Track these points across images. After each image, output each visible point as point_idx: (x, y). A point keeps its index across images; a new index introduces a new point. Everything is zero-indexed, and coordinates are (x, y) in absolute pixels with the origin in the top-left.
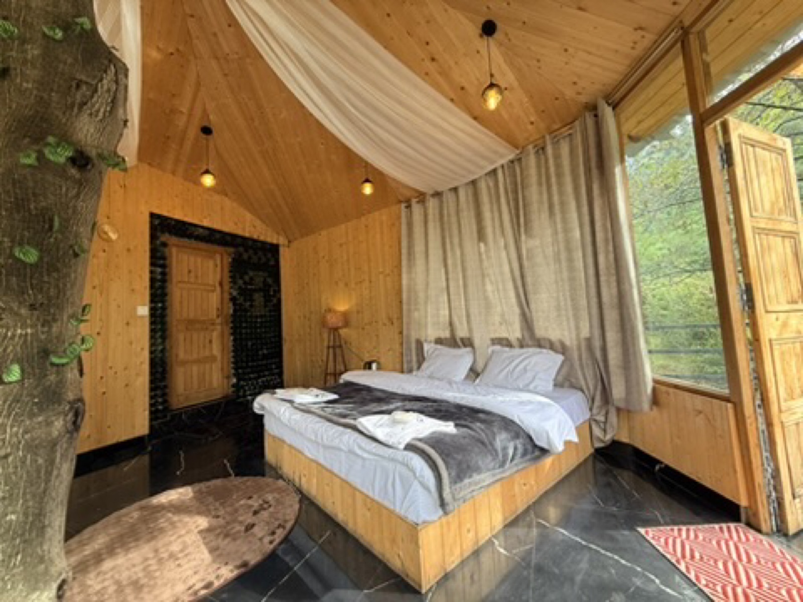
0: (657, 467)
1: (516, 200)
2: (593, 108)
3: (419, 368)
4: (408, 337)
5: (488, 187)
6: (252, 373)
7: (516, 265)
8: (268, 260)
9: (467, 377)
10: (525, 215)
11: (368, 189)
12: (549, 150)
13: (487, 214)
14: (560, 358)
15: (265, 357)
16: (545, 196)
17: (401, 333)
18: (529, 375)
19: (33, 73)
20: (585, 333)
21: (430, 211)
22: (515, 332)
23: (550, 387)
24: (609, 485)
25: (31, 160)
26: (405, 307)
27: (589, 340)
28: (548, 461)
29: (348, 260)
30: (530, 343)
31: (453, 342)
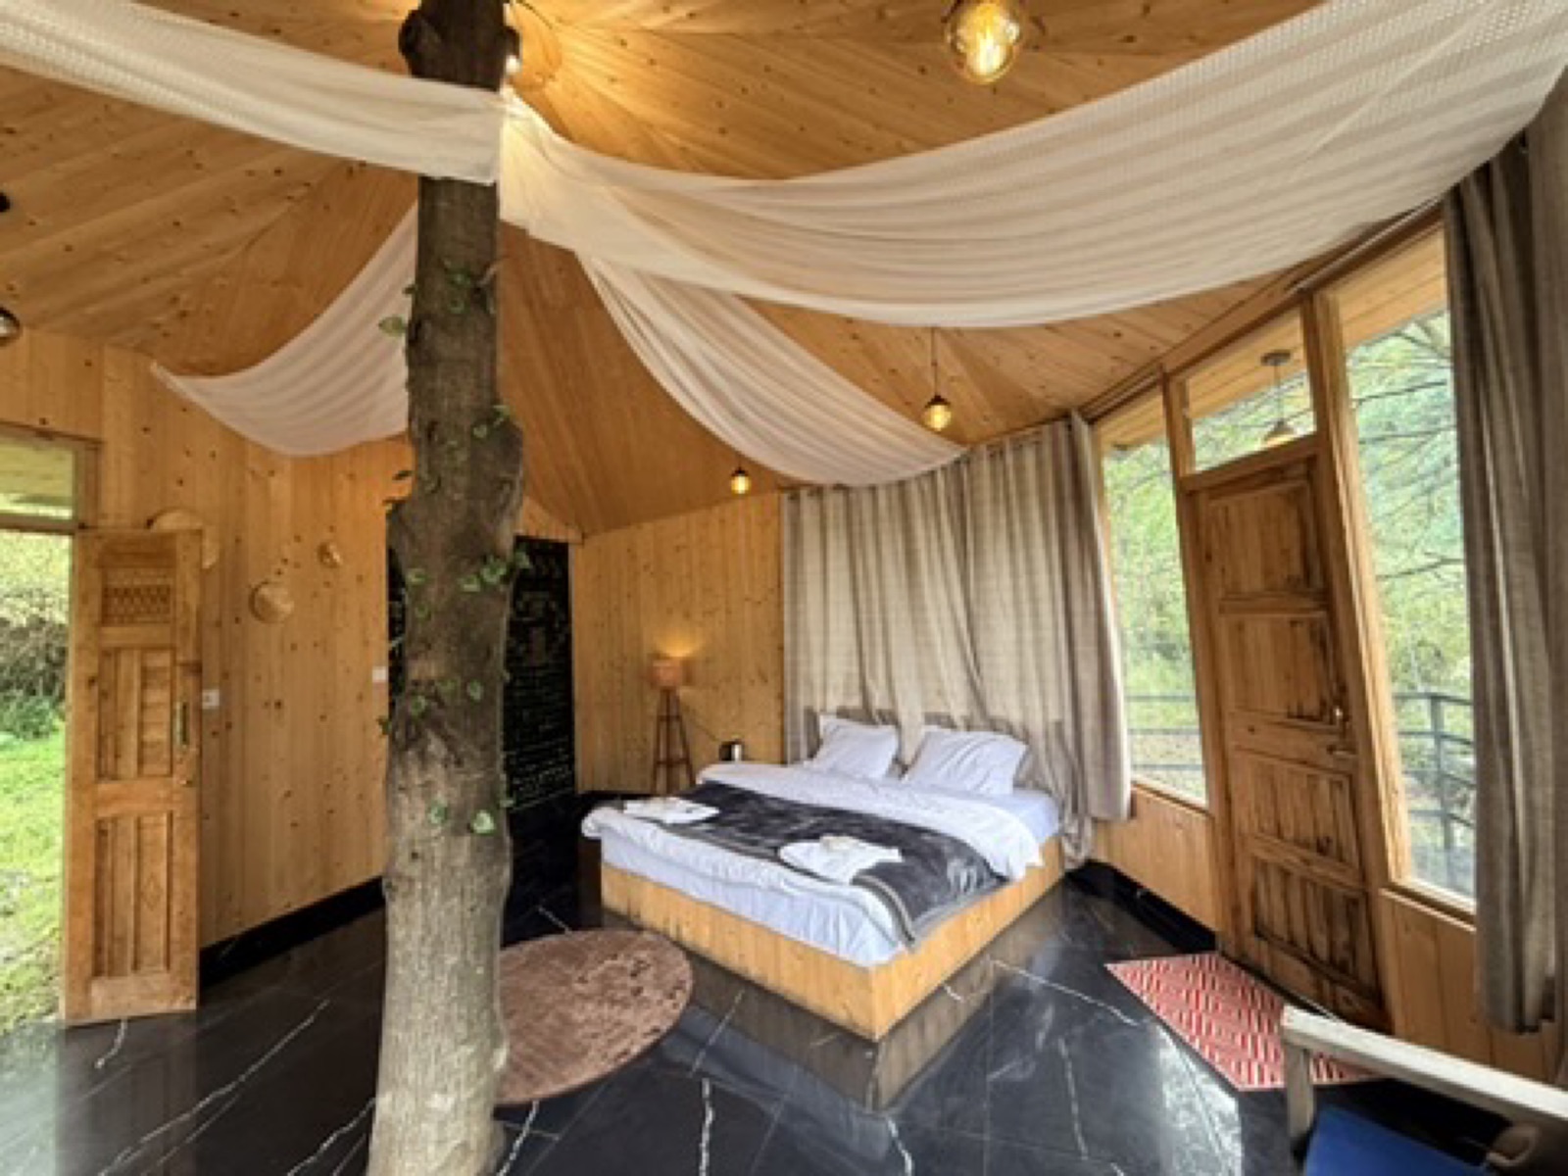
0: (1139, 894)
1: (963, 518)
2: (1065, 415)
3: (812, 755)
4: (794, 703)
5: (922, 492)
6: (531, 763)
7: (961, 613)
8: (551, 571)
9: (890, 771)
10: (975, 541)
11: (741, 485)
12: (1009, 458)
13: (919, 531)
14: (1021, 748)
15: (548, 735)
16: (1003, 521)
17: (781, 697)
18: (980, 772)
19: (462, 481)
20: (1053, 716)
21: (830, 513)
22: (958, 709)
23: (1008, 788)
24: (1082, 919)
25: (473, 587)
26: (788, 658)
27: (1059, 725)
28: (1007, 891)
29: (690, 576)
30: (982, 723)
31: (867, 715)
